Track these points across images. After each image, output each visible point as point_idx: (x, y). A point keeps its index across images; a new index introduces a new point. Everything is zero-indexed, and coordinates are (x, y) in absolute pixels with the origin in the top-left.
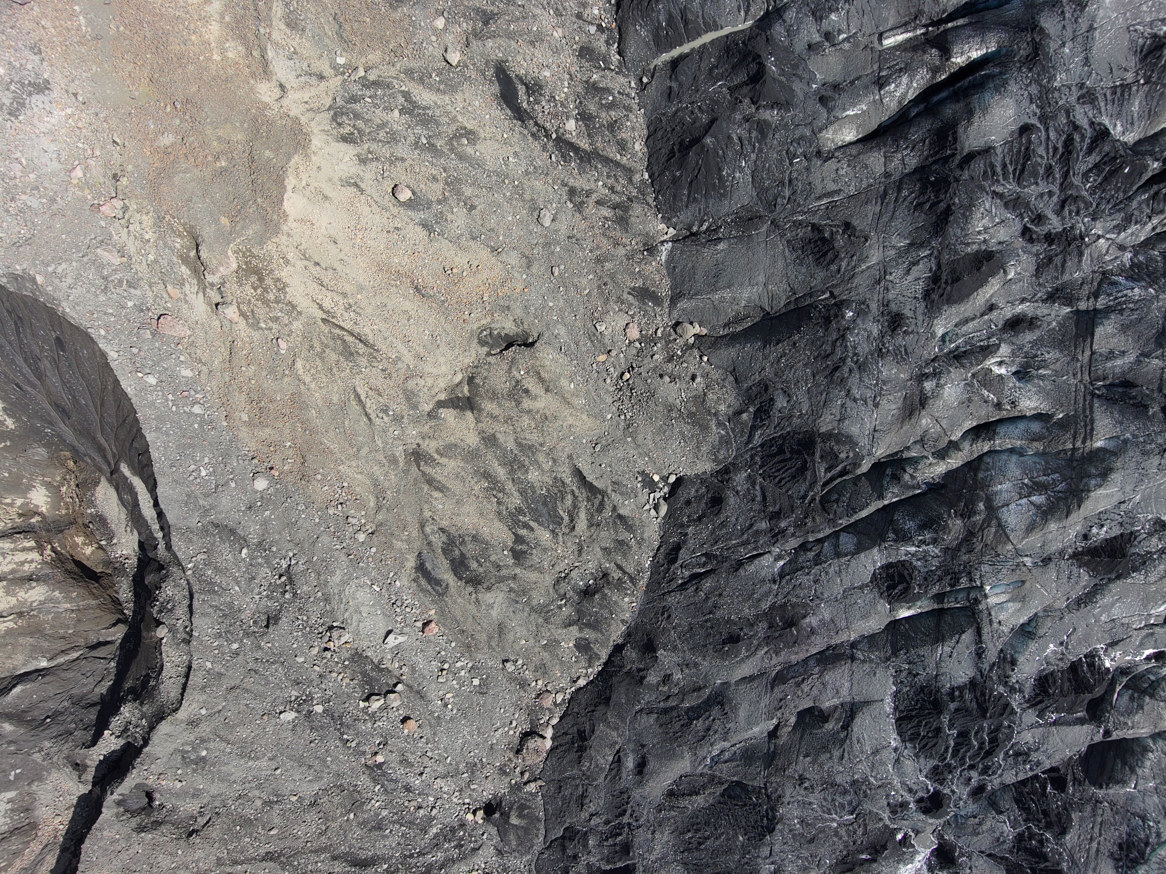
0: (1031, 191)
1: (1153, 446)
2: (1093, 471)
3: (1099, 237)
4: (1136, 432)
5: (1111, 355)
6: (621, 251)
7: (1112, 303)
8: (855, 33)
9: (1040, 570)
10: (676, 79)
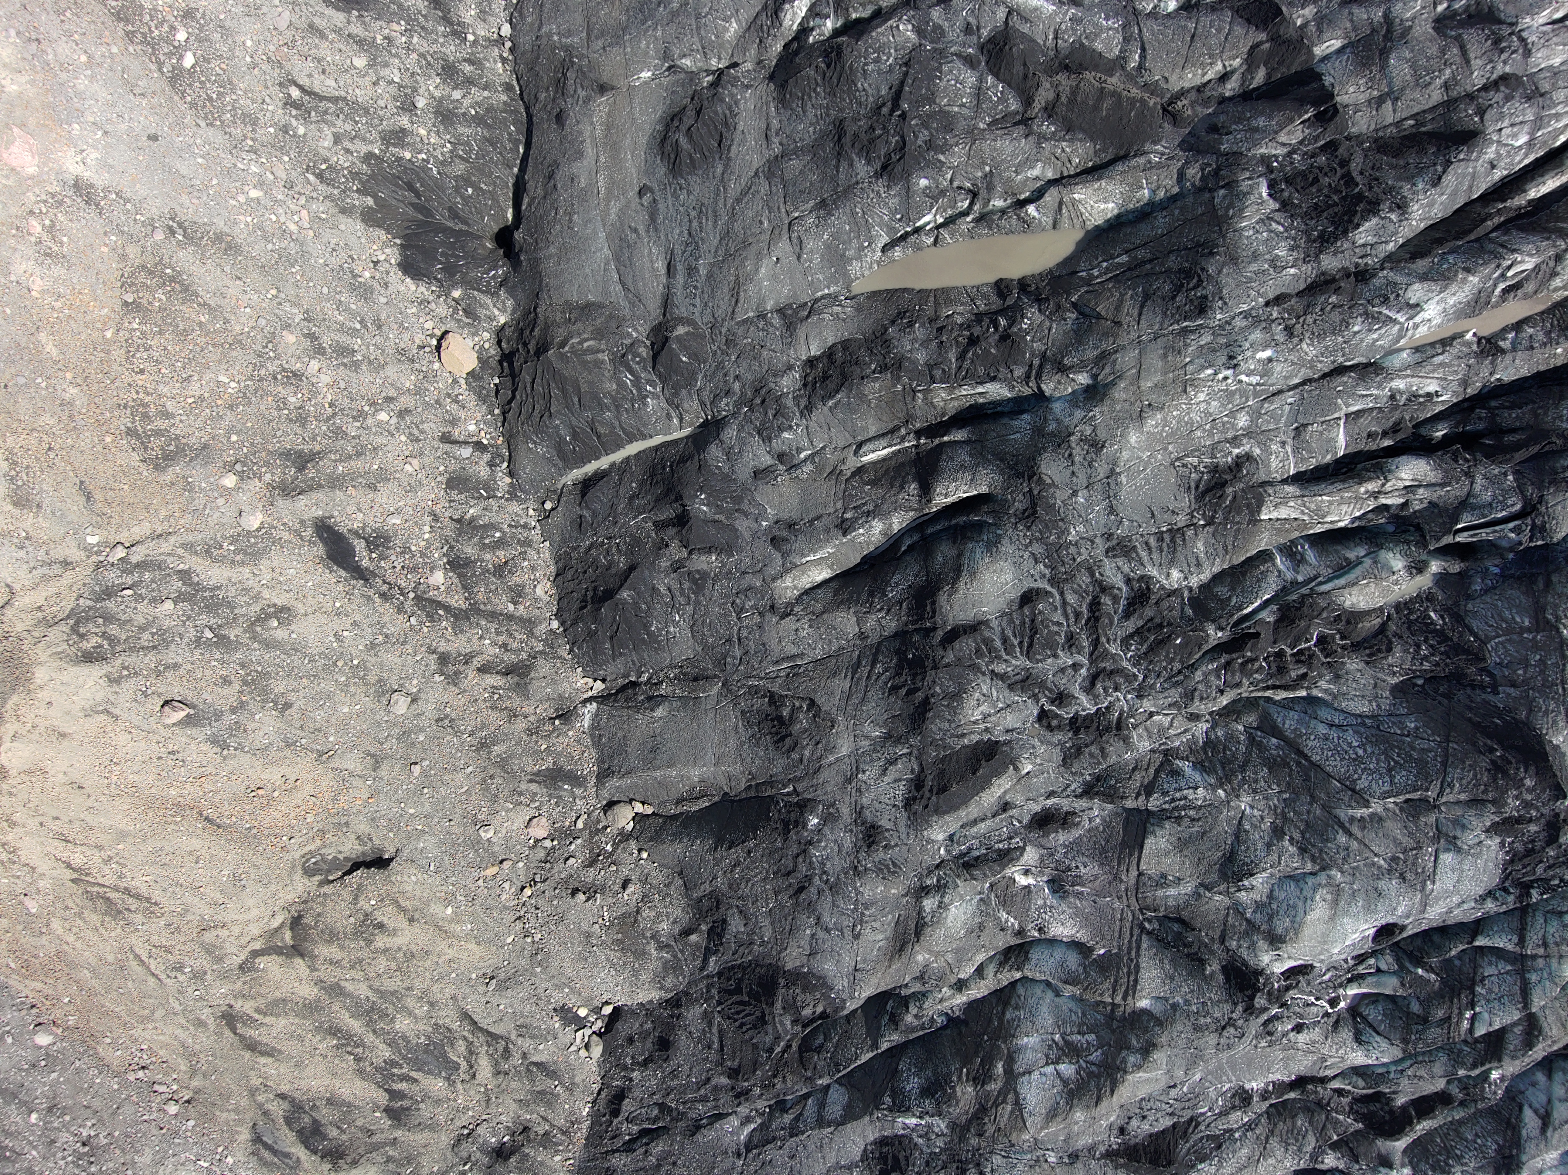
0: (1047, 667)
1: (1209, 1020)
2: (1134, 1042)
3: (1151, 714)
4: (1189, 997)
5: (1162, 881)
6: (520, 725)
7: (1167, 806)
8: (823, 448)
9: (1065, 1168)
10: (588, 508)
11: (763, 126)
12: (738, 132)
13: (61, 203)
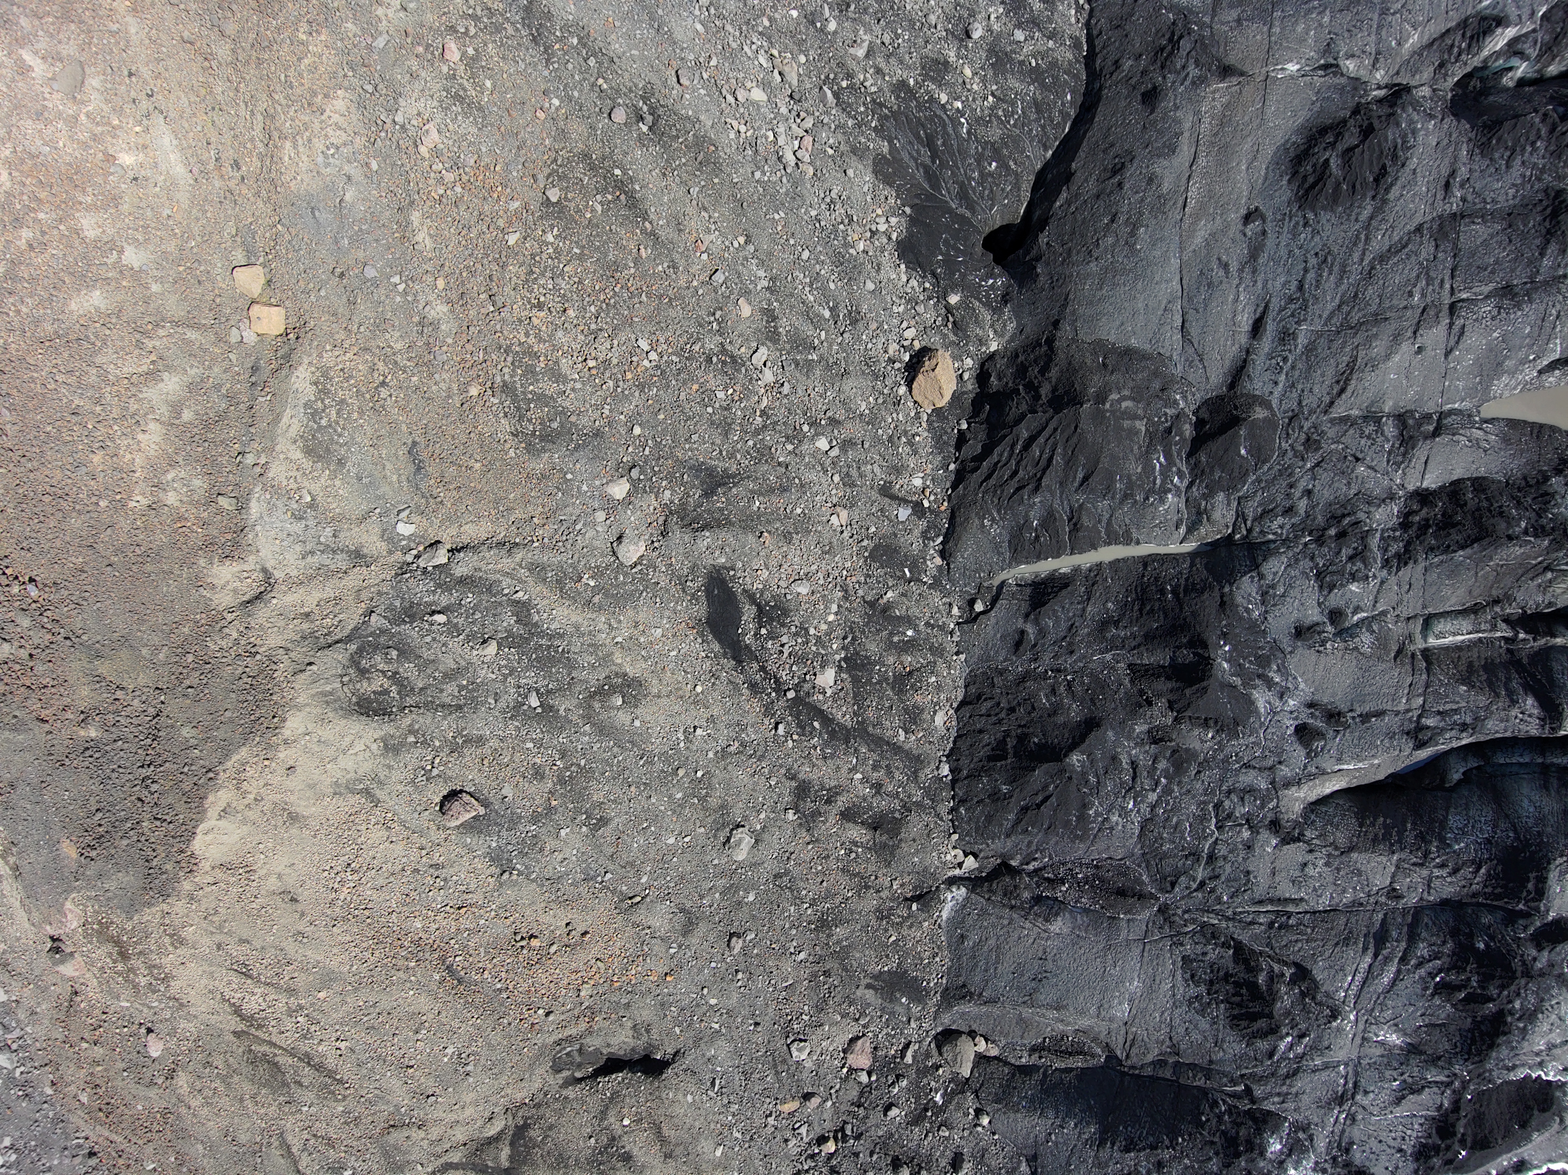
6: (871, 902)
8: (1383, 613)
10: (1036, 622)
11: (1445, 172)
12: (1408, 169)
13: (499, 29)
